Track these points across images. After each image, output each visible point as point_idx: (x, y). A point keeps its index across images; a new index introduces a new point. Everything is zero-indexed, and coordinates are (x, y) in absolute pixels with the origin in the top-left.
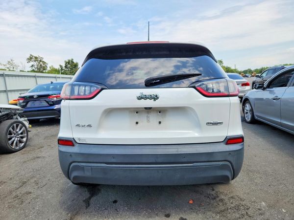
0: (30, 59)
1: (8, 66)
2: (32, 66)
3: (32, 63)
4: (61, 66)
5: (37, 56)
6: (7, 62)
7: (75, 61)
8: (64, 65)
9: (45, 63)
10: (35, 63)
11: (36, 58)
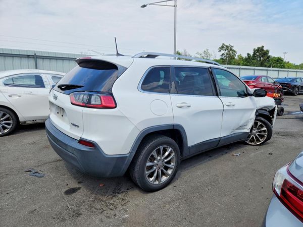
0: (222, 48)
1: (203, 55)
2: (223, 54)
3: (223, 52)
4: (248, 54)
5: (228, 45)
6: (203, 51)
7: (265, 49)
8: (252, 54)
9: (235, 51)
10: (225, 52)
11: (227, 46)
